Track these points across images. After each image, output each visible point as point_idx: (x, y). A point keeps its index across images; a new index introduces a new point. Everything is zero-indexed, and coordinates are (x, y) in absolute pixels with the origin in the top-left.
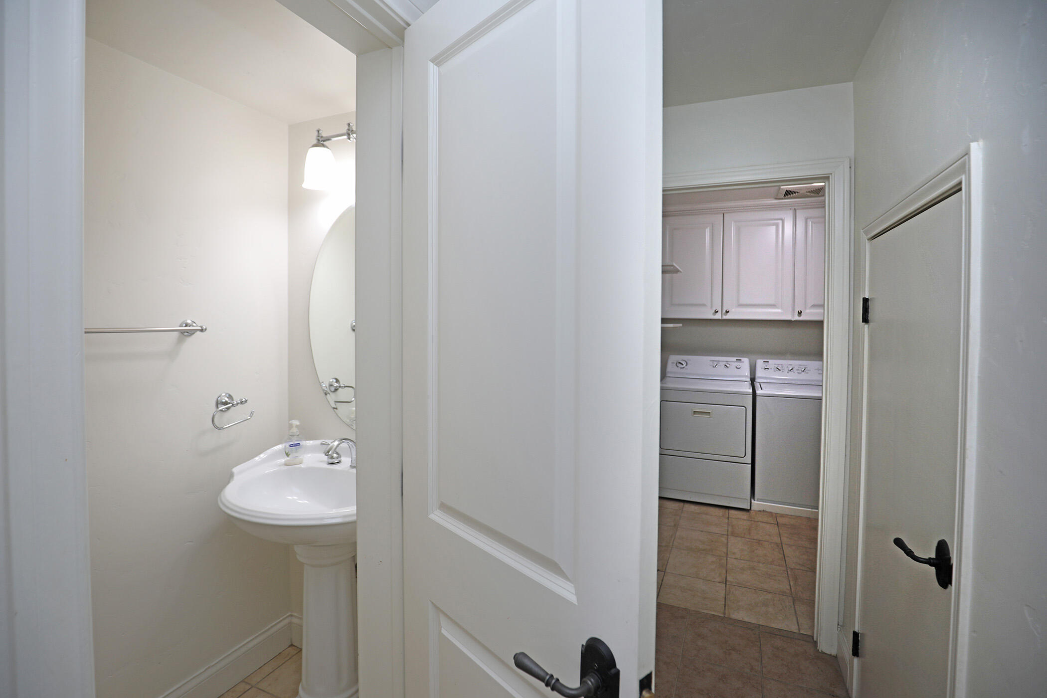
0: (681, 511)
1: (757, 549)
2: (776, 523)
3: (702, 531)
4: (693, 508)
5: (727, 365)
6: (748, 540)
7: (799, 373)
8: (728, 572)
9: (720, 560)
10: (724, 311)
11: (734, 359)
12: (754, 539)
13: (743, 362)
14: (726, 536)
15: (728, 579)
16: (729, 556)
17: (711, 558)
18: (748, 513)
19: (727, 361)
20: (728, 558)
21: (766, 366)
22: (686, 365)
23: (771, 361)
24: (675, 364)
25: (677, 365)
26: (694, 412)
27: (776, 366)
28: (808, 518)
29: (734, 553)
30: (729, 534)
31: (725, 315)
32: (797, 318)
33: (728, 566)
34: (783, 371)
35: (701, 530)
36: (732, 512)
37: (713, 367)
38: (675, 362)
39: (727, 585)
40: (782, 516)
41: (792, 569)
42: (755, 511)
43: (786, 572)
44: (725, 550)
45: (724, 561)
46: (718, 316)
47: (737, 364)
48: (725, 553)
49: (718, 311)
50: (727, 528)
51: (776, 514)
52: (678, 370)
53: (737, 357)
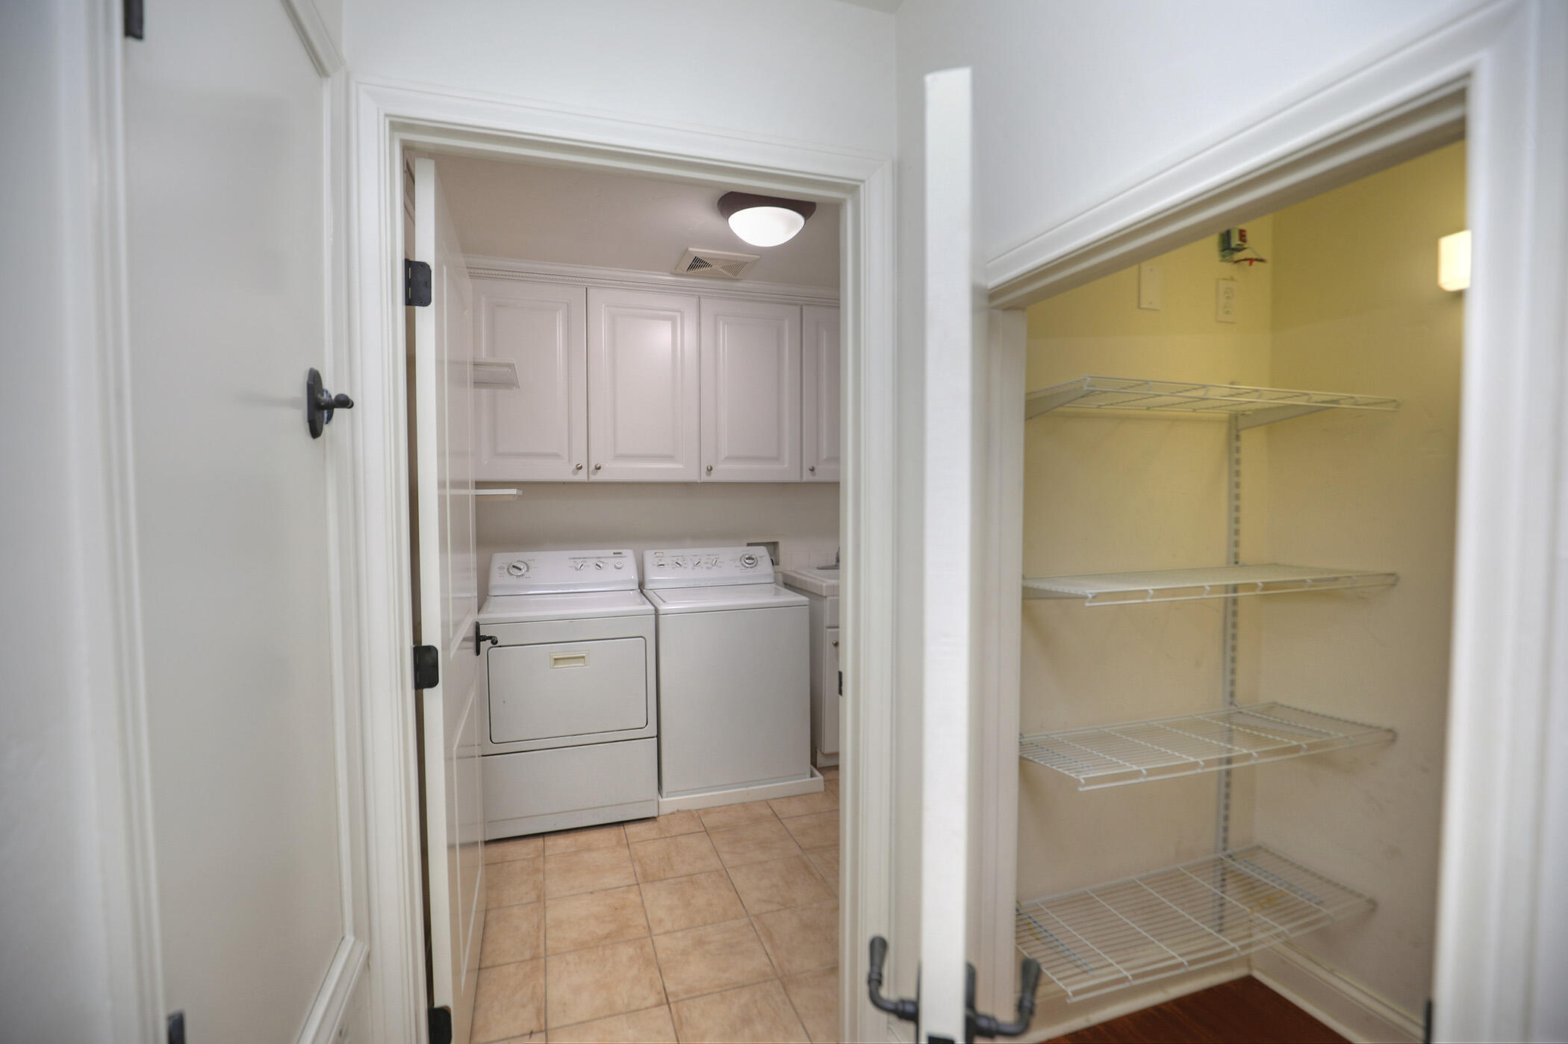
0: (542, 858)
1: (693, 897)
2: (703, 829)
3: (591, 893)
4: (562, 841)
5: (599, 564)
6: (672, 881)
7: (708, 568)
8: (663, 971)
9: (641, 949)
10: (592, 467)
11: (610, 552)
12: (681, 876)
13: (625, 557)
14: (636, 887)
15: (671, 987)
16: (656, 931)
17: (626, 952)
18: (656, 824)
19: (598, 558)
20: (654, 938)
21: (660, 560)
22: (528, 570)
23: (667, 552)
24: (506, 570)
25: (509, 573)
26: (555, 659)
27: (675, 559)
28: (743, 804)
29: (661, 921)
30: (639, 882)
31: (594, 474)
32: (705, 478)
33: (659, 956)
34: (685, 567)
35: (590, 890)
36: (631, 829)
37: (577, 569)
38: (506, 567)
39: (671, 1006)
40: (707, 811)
41: (757, 916)
42: (665, 815)
43: (751, 928)
44: (643, 922)
45: (649, 949)
46: (582, 476)
47: (616, 561)
48: (645, 928)
49: (581, 468)
50: (631, 869)
51: (697, 810)
52: (512, 581)
53: (614, 549)
